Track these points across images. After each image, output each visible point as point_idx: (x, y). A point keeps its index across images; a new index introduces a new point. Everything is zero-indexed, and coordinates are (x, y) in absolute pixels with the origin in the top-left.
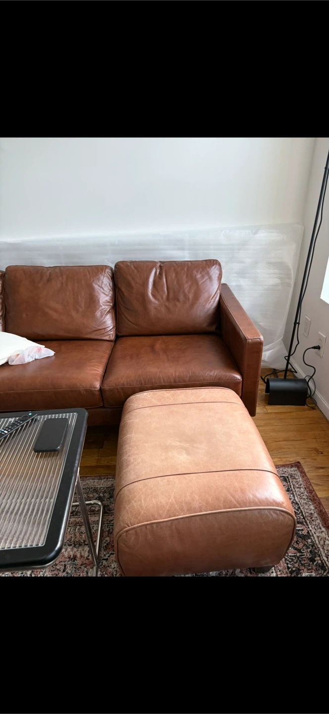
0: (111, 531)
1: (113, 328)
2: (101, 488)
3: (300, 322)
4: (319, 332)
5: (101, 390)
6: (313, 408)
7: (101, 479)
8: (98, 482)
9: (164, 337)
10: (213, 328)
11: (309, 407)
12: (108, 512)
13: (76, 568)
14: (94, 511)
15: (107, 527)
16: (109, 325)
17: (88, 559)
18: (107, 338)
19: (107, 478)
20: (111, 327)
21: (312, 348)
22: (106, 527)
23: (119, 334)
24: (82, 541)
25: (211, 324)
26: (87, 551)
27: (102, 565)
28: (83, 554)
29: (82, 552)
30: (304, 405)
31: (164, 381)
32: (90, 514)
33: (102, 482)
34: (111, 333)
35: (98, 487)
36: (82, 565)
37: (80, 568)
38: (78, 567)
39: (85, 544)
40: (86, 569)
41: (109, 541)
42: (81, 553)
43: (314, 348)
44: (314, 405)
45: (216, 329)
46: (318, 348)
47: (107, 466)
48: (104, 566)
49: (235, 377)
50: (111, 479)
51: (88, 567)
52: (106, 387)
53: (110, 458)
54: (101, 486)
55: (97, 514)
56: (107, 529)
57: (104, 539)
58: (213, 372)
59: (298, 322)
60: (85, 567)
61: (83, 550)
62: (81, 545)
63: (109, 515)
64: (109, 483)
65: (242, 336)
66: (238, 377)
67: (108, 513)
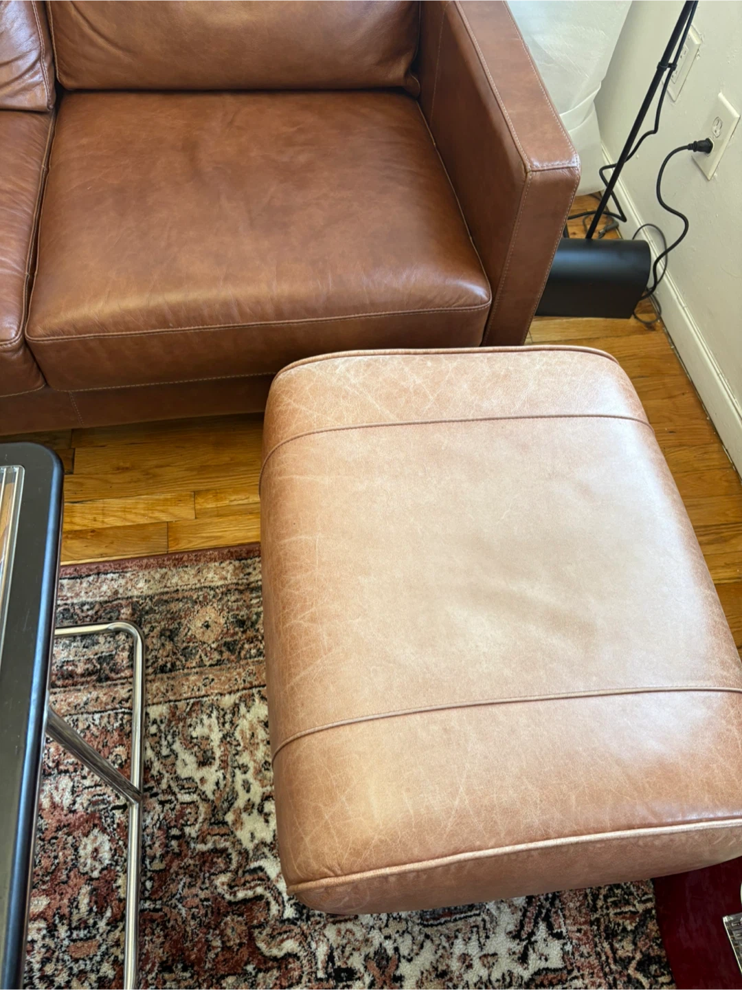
0: (127, 728)
1: (39, 59)
2: (83, 604)
3: (678, 63)
4: (721, 95)
5: (25, 343)
6: (650, 327)
7: (81, 577)
8: (74, 585)
9: (229, 100)
10: (398, 71)
11: (639, 324)
12: (113, 675)
13: (43, 840)
14: (71, 675)
15: (116, 718)
16: (24, 48)
17: (74, 812)
18: (24, 101)
19: (98, 574)
20: (33, 56)
21: (690, 147)
22: (112, 719)
23: (68, 83)
24: (51, 764)
25: (391, 56)
26: (69, 789)
27: (113, 822)
28: (57, 799)
29: (55, 793)
30: (628, 317)
31: (242, 314)
32: (64, 686)
33: (85, 585)
34: (37, 78)
35: (75, 601)
36: (58, 829)
37: (56, 838)
38: (49, 835)
39: (60, 772)
40: (70, 839)
41: (124, 758)
42: (52, 798)
43: (695, 147)
44: (653, 316)
45: (406, 74)
46: (704, 147)
47: (93, 531)
48: (118, 825)
49: (467, 292)
50: (110, 576)
51: (75, 834)
52: (40, 332)
53: (99, 504)
54: (84, 598)
55: (82, 684)
56: (117, 725)
57: (111, 753)
58: (404, 276)
59: (671, 61)
60: (69, 834)
61: (57, 788)
62: (50, 774)
63: (116, 685)
64: (104, 588)
65: (514, 160)
66: (480, 291)
67: (113, 680)
